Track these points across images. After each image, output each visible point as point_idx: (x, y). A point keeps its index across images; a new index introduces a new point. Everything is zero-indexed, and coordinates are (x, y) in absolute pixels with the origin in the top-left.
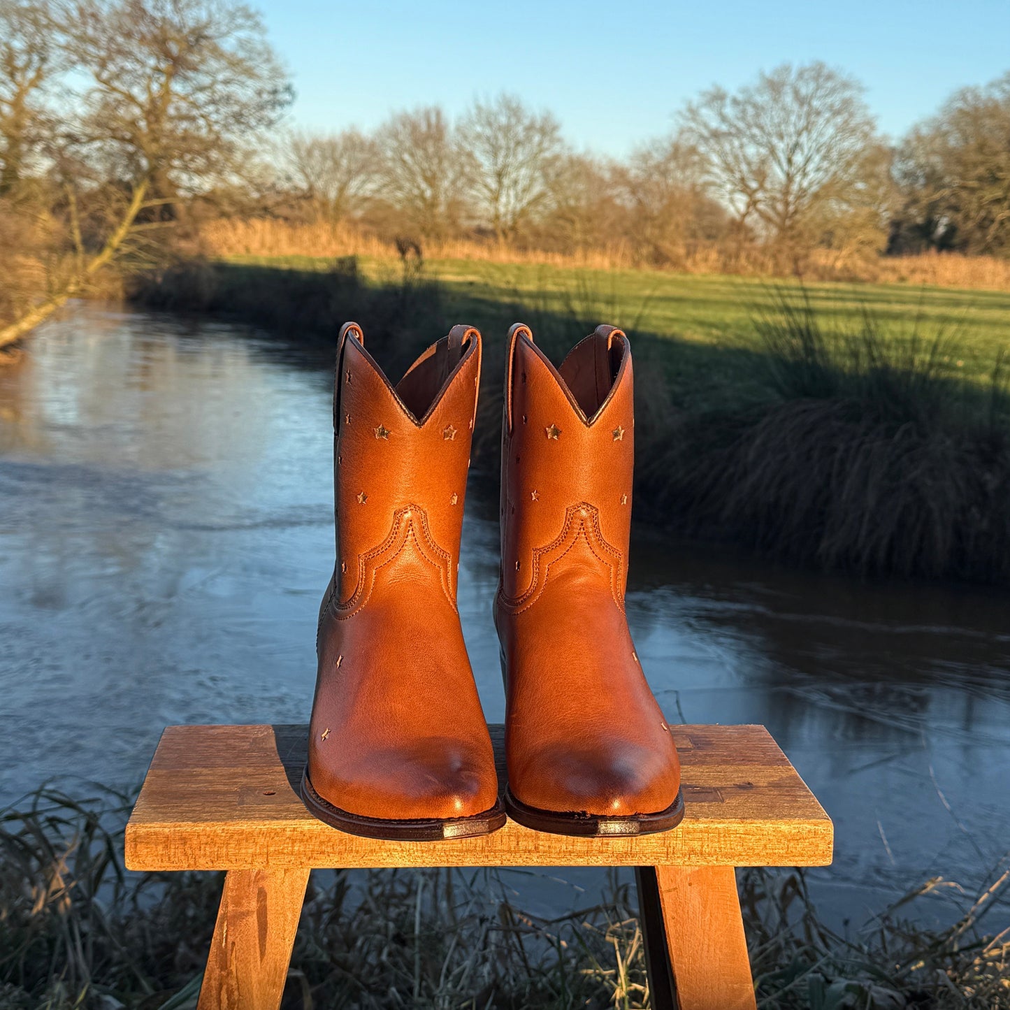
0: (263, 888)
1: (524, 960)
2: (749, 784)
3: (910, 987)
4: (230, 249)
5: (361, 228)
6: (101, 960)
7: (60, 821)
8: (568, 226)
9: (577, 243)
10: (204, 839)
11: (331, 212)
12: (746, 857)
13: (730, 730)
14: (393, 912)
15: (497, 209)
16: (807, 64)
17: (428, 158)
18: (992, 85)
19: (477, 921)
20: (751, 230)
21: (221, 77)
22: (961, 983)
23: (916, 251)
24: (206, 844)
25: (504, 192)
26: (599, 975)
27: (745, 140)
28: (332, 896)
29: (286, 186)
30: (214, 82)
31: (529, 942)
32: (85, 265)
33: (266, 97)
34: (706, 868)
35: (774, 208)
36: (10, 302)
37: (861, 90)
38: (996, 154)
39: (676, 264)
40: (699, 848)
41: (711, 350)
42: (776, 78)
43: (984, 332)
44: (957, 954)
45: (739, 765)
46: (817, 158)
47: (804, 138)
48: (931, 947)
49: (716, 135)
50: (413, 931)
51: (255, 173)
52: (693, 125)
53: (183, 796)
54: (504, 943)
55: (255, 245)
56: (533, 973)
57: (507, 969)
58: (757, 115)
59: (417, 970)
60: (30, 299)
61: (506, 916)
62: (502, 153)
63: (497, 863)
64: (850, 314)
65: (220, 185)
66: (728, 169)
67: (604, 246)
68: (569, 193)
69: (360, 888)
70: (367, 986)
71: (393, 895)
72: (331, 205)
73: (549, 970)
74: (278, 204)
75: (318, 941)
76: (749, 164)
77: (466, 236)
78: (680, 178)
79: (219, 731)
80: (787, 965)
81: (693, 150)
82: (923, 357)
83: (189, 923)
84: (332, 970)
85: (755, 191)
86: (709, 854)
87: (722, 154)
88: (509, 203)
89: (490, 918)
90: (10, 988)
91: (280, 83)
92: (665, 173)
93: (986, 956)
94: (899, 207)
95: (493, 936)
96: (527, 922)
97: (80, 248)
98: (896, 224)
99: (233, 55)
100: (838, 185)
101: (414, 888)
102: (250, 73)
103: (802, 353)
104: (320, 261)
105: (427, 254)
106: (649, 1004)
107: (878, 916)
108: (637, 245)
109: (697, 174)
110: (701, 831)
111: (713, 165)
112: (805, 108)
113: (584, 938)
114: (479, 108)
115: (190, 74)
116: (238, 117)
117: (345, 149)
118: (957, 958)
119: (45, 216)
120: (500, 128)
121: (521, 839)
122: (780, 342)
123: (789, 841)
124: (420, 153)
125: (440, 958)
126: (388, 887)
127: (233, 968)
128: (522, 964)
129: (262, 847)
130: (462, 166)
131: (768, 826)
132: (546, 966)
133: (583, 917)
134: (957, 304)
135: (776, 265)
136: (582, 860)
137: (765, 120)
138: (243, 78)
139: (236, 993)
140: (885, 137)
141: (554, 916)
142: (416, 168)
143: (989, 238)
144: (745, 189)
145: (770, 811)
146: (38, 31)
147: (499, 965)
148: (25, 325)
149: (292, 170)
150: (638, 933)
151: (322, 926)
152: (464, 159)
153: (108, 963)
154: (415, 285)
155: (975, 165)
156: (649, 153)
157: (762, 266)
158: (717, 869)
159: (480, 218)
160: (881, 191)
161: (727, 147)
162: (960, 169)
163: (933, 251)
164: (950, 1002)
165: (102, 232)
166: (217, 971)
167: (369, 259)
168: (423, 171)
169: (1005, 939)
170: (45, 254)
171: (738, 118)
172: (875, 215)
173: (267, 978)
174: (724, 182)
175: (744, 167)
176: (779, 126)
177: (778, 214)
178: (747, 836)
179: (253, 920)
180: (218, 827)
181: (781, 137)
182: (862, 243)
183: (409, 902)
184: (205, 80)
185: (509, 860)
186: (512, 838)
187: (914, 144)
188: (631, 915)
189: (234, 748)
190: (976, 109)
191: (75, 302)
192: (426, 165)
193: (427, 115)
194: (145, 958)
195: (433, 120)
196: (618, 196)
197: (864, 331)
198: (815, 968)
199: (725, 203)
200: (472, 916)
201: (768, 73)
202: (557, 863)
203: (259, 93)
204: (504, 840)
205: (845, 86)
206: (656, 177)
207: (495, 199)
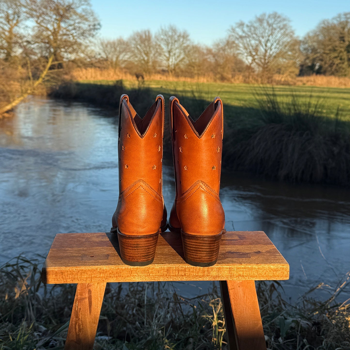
0: (90, 289)
1: (182, 312)
2: (259, 251)
3: (314, 320)
4: (81, 77)
5: (124, 70)
6: (39, 313)
7: (25, 267)
8: (192, 68)
9: (195, 74)
10: (69, 273)
11: (114, 65)
12: (259, 277)
13: (252, 233)
14: (137, 296)
15: (169, 63)
16: (271, 13)
17: (145, 47)
18: (333, 19)
19: (166, 299)
20: (253, 69)
21: (77, 21)
22: (331, 319)
23: (309, 75)
24: (70, 274)
25: (171, 58)
26: (207, 317)
27: (251, 39)
28: (117, 291)
29: (99, 57)
30: (75, 23)
31: (183, 306)
32: (33, 83)
33: (91, 27)
34: (245, 281)
35: (261, 61)
36: (9, 96)
37: (289, 21)
38: (335, 41)
39: (229, 80)
40: (242, 274)
41: (241, 108)
42: (261, 18)
43: (332, 101)
44: (329, 309)
45: (255, 245)
46: (275, 44)
47: (270, 38)
48: (320, 307)
49: (241, 37)
50: (144, 303)
51: (89, 52)
52: (233, 34)
53: (62, 258)
54: (175, 306)
55: (89, 77)
56: (185, 317)
57: (176, 315)
58: (255, 30)
59: (146, 316)
60: (15, 95)
61: (175, 298)
62: (170, 45)
63: (172, 280)
64: (287, 96)
65: (78, 57)
66: (245, 48)
67: (204, 75)
68: (192, 57)
69: (126, 289)
70: (129, 322)
71: (137, 291)
72: (114, 63)
73: (190, 315)
74: (96, 62)
75: (112, 307)
76: (252, 47)
77: (159, 72)
78: (230, 52)
79: (74, 235)
80: (271, 313)
81: (233, 42)
82: (312, 109)
83: (69, 301)
84: (116, 316)
85: (254, 56)
86: (246, 276)
87: (243, 44)
88: (173, 61)
89: (170, 298)
90: (8, 323)
91: (96, 23)
92: (224, 50)
93: (340, 309)
94: (303, 60)
95: (171, 304)
96: (183, 299)
97: (32, 78)
98: (302, 66)
99: (81, 14)
100: (282, 53)
101: (144, 288)
102: (86, 20)
103: (272, 108)
104: (110, 81)
105: (146, 79)
106: (225, 327)
107: (302, 296)
108: (215, 74)
109: (235, 50)
110: (243, 268)
111: (240, 47)
112: (271, 28)
113: (202, 305)
114: (162, 30)
115: (67, 21)
116: (83, 34)
117: (118, 44)
118: (330, 311)
119: (20, 68)
120: (169, 36)
121: (180, 271)
122: (264, 105)
123: (274, 271)
124: (143, 45)
125: (153, 312)
126: (136, 288)
127: (80, 317)
128: (181, 314)
129: (89, 275)
130: (157, 49)
131: (266, 266)
132: (189, 314)
133: (201, 297)
134: (323, 92)
135: (262, 80)
136: (201, 278)
137: (258, 32)
138: (84, 21)
139: (81, 326)
140: (298, 37)
141: (192, 297)
142: (142, 50)
143: (333, 70)
144: (251, 55)
145: (267, 261)
146: (17, 7)
147: (173, 314)
148: (14, 104)
149: (101, 51)
150: (220, 303)
151: (114, 302)
152: (157, 47)
153: (41, 314)
154: (142, 88)
155: (328, 45)
156: (219, 44)
157: (257, 81)
158: (248, 281)
159: (163, 66)
160: (297, 55)
161: (245, 41)
162: (323, 47)
163: (314, 74)
164: (327, 326)
165: (38, 73)
166: (75, 318)
167: (127, 80)
168: (144, 51)
169: (346, 304)
170: (20, 80)
171: (248, 32)
172: (295, 63)
173: (92, 321)
174: (244, 53)
175: (251, 48)
176: (262, 34)
177: (262, 63)
178: (259, 270)
179: (87, 300)
180: (74, 269)
181: (263, 37)
182: (290, 72)
183: (143, 293)
184: (72, 22)
185: (175, 279)
186: (177, 271)
187: (307, 39)
188: (218, 297)
189: (80, 241)
190: (328, 27)
191: (30, 96)
192: (145, 49)
193: (145, 32)
194: (54, 313)
195: (147, 34)
196: (209, 58)
197: (292, 101)
198: (281, 314)
199: (244, 60)
200: (164, 298)
201: (258, 16)
202: (192, 280)
203: (89, 26)
204: (174, 272)
205: (284, 20)
206: (221, 52)
207: (168, 60)
